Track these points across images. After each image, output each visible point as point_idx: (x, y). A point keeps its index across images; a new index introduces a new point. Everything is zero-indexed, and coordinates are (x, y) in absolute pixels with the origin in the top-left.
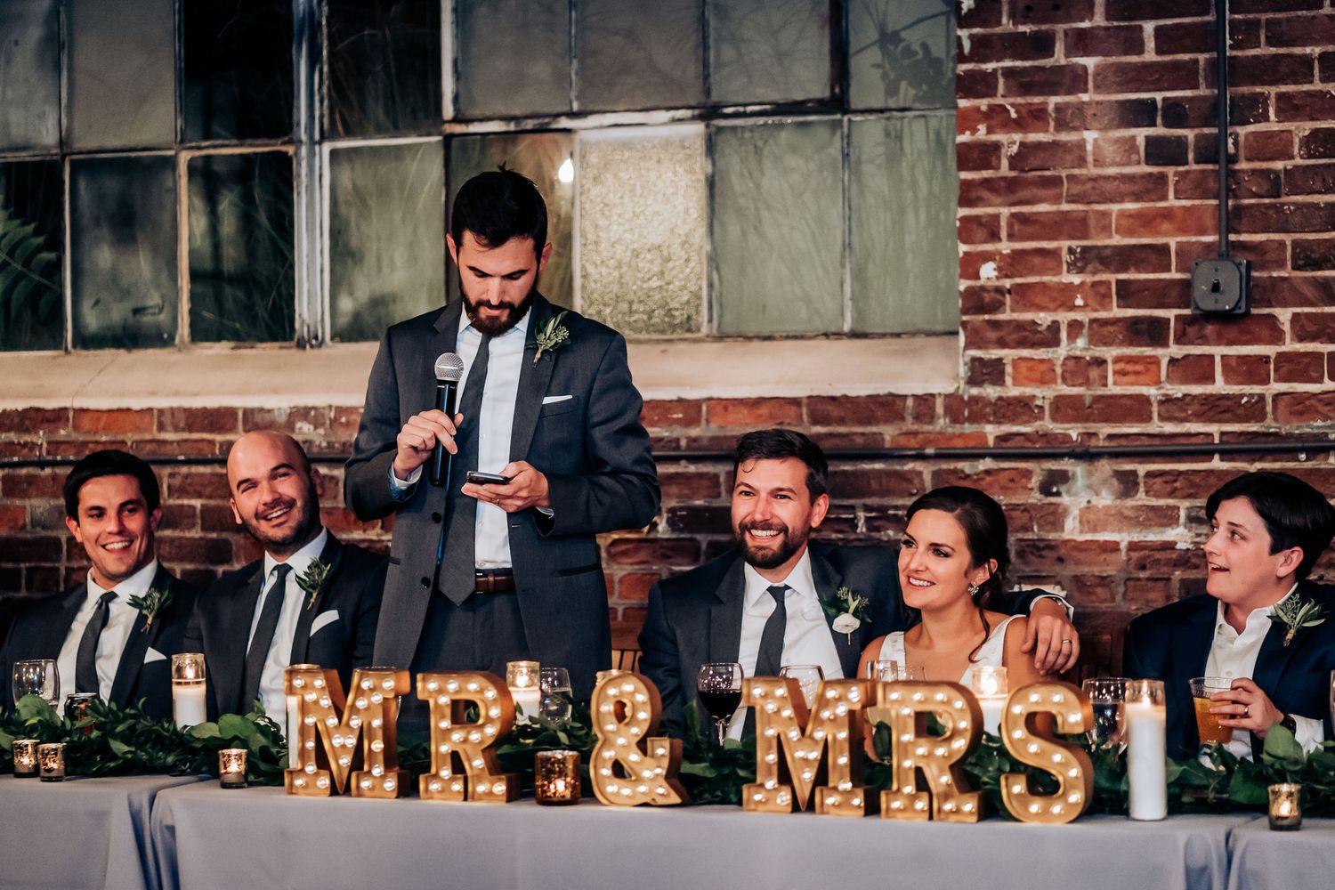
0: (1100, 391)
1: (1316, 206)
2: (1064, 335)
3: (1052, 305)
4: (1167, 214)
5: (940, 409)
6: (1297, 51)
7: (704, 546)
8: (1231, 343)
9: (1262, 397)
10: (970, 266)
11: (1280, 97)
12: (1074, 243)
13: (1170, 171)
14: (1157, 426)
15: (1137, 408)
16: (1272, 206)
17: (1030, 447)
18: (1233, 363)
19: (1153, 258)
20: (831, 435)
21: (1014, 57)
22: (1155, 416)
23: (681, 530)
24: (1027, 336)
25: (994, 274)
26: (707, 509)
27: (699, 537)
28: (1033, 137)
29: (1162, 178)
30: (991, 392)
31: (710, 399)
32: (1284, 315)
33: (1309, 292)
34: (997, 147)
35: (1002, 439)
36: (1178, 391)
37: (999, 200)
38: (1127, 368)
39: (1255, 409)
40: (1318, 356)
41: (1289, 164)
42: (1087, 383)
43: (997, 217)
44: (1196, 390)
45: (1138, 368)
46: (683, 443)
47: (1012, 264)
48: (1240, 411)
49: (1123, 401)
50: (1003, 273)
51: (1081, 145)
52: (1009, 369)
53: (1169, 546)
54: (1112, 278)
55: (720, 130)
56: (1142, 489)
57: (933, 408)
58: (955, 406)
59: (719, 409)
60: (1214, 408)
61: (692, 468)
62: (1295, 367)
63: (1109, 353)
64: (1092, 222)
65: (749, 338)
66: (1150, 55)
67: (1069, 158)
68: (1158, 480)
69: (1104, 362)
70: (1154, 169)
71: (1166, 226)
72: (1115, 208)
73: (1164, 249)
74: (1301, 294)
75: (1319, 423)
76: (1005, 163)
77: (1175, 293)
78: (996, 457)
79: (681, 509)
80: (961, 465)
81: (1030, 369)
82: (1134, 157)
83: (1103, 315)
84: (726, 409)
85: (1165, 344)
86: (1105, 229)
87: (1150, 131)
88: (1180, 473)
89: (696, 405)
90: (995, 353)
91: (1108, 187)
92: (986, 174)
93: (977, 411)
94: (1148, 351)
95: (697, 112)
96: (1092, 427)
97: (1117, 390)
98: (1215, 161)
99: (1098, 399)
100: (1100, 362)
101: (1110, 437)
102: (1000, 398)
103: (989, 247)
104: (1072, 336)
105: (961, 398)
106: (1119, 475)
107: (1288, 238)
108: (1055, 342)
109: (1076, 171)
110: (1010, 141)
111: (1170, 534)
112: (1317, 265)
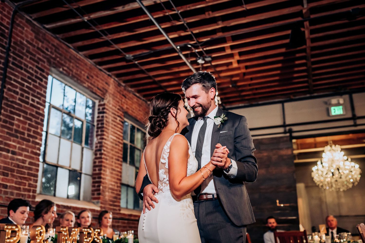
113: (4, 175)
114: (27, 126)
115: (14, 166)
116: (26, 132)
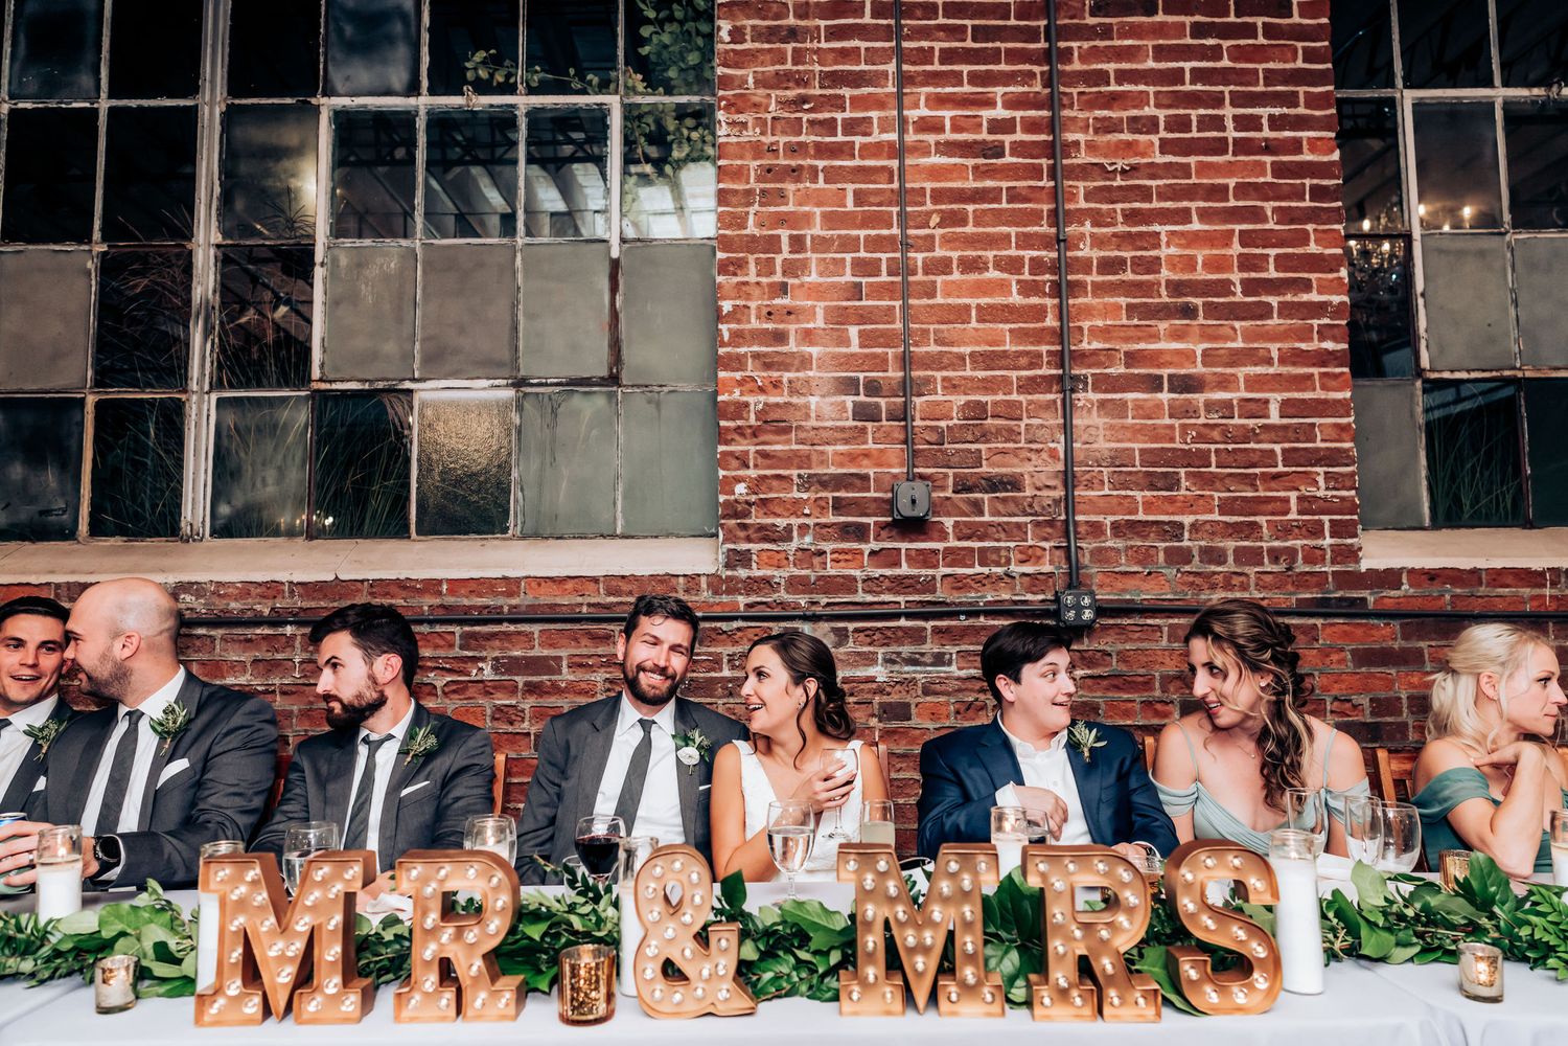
0: (822, 573)
1: (969, 451)
2: (795, 534)
3: (786, 514)
4: (867, 455)
5: (704, 585)
6: (955, 349)
7: (520, 685)
8: (912, 541)
9: (934, 577)
10: (728, 484)
11: (944, 379)
12: (802, 472)
13: (869, 425)
14: (860, 597)
15: (848, 584)
16: (940, 450)
17: (769, 612)
18: (913, 553)
19: (858, 482)
20: (621, 603)
21: (760, 345)
22: (860, 590)
23: (502, 674)
24: (767, 534)
25: (744, 491)
26: (524, 658)
27: (516, 678)
28: (773, 400)
29: (863, 430)
30: (742, 573)
31: (527, 577)
32: (949, 522)
33: (964, 507)
34: (747, 405)
35: (749, 606)
36: (878, 572)
37: (746, 442)
38: (841, 556)
39: (929, 585)
40: (972, 550)
41: (951, 423)
42: (811, 566)
43: (747, 452)
44: (888, 572)
45: (847, 557)
46: (506, 609)
47: (757, 484)
48: (919, 586)
49: (838, 579)
50: (752, 491)
51: (807, 406)
52: (754, 557)
53: (871, 680)
54: (830, 495)
55: (525, 394)
56: (851, 640)
57: (699, 584)
58: (716, 584)
59: (534, 584)
60: (901, 584)
61: (512, 628)
62: (955, 557)
63: (828, 547)
64: (814, 457)
65: (547, 538)
66: (855, 348)
67: (798, 413)
68: (862, 634)
69: (825, 552)
70: (859, 424)
71: (865, 462)
72: (829, 449)
73: (866, 478)
74: (960, 508)
75: (973, 595)
76: (752, 416)
77: (874, 506)
78: (745, 618)
79: (503, 658)
80: (719, 625)
81: (769, 558)
82: (845, 415)
83: (823, 520)
84: (539, 585)
85: (867, 541)
86: (822, 463)
87: (856, 398)
88: (878, 629)
89: (518, 580)
90: (744, 546)
91: (825, 434)
92: (739, 423)
93: (732, 586)
94: (855, 545)
95: (510, 381)
96: (816, 597)
97: (833, 572)
98: (905, 419)
99: (820, 578)
100: (822, 553)
101: (828, 604)
102: (749, 578)
103: (741, 473)
104: (802, 535)
105: (721, 577)
106: (835, 630)
107: (951, 472)
108: (790, 539)
109: (803, 423)
110: (756, 401)
111: (871, 671)
112: (970, 490)
113: (1152, 487)
114: (1236, 249)
115: (1201, 438)
116: (1236, 277)
